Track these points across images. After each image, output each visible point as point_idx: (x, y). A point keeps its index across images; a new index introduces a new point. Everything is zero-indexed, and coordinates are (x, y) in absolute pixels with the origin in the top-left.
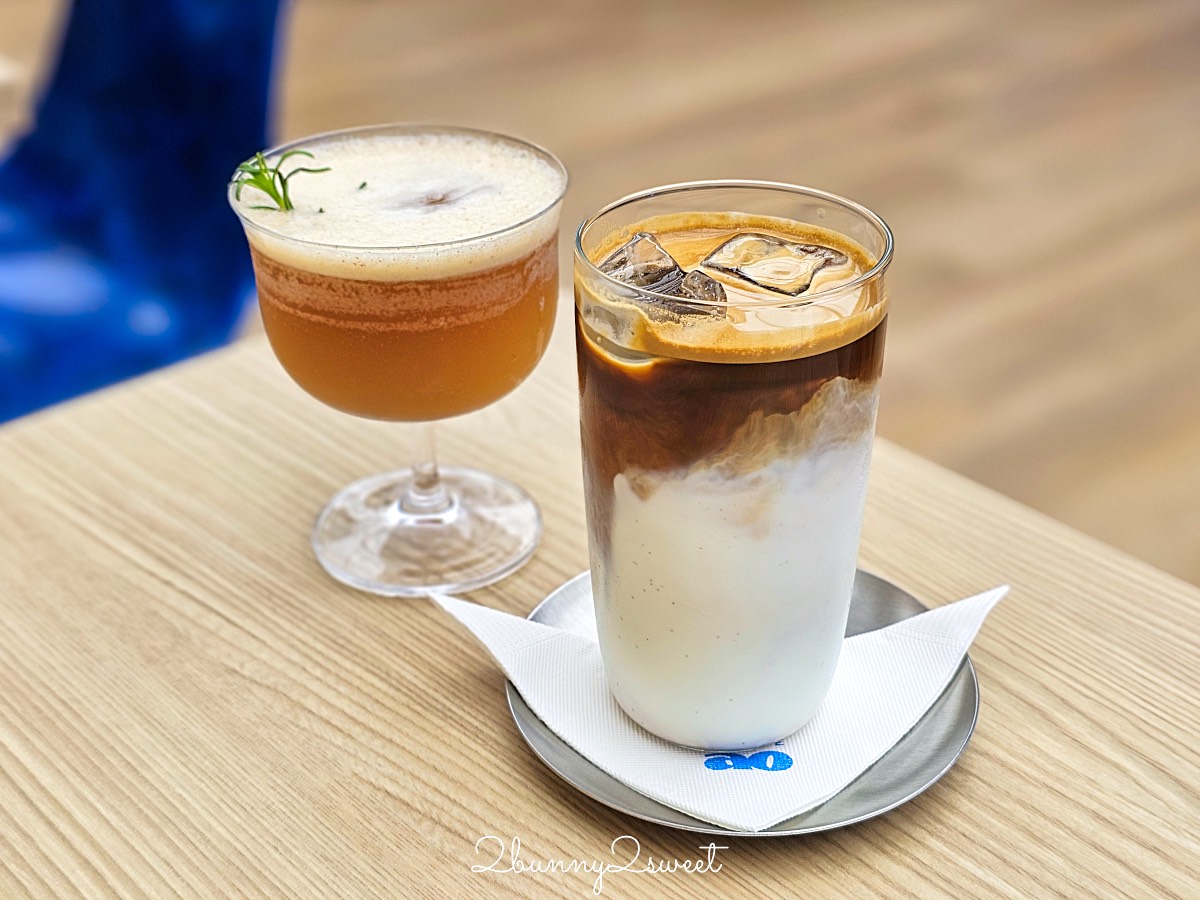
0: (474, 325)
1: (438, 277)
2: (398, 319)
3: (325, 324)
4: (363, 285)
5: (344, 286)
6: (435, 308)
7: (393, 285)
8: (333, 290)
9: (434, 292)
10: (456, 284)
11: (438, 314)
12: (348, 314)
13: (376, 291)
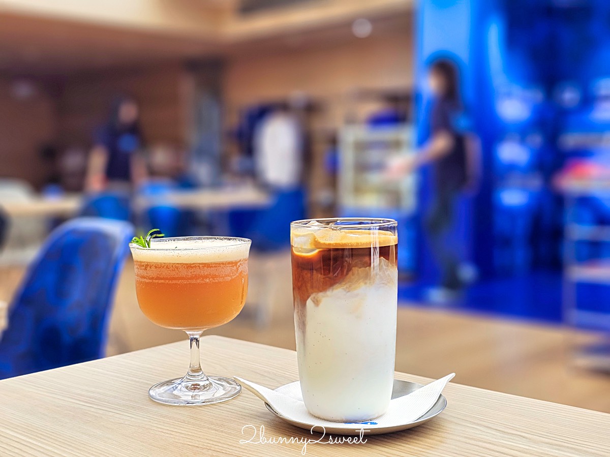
0: (220, 283)
1: (207, 262)
2: (191, 278)
3: (164, 283)
4: (179, 265)
5: (172, 266)
6: (206, 274)
7: (191, 264)
8: (168, 268)
9: (205, 268)
10: (213, 265)
11: (206, 277)
12: (173, 277)
13: (184, 267)
